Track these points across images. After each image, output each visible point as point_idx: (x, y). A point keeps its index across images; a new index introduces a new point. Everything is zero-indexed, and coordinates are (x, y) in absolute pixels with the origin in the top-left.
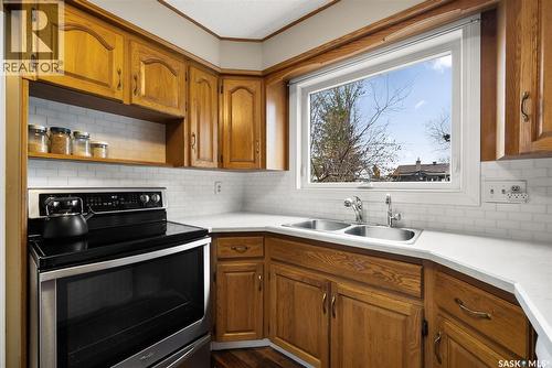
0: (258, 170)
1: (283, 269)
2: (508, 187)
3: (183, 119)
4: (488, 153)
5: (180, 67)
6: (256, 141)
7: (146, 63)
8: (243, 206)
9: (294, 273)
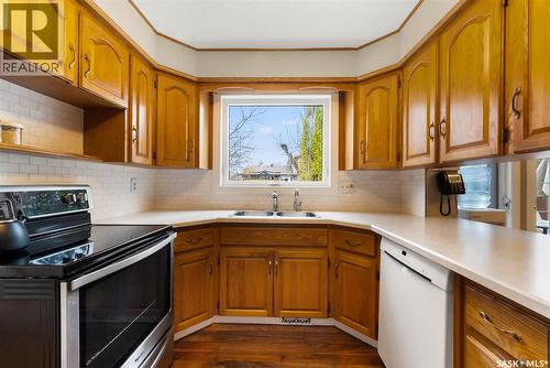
0: (190, 168)
1: (233, 251)
2: (348, 185)
3: (123, 110)
4: (342, 166)
5: (124, 53)
6: (190, 141)
7: (95, 43)
8: (155, 204)
9: (243, 252)
